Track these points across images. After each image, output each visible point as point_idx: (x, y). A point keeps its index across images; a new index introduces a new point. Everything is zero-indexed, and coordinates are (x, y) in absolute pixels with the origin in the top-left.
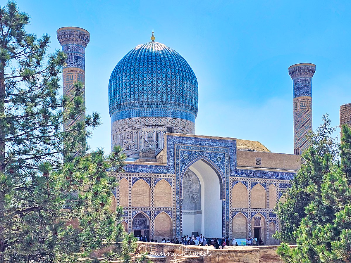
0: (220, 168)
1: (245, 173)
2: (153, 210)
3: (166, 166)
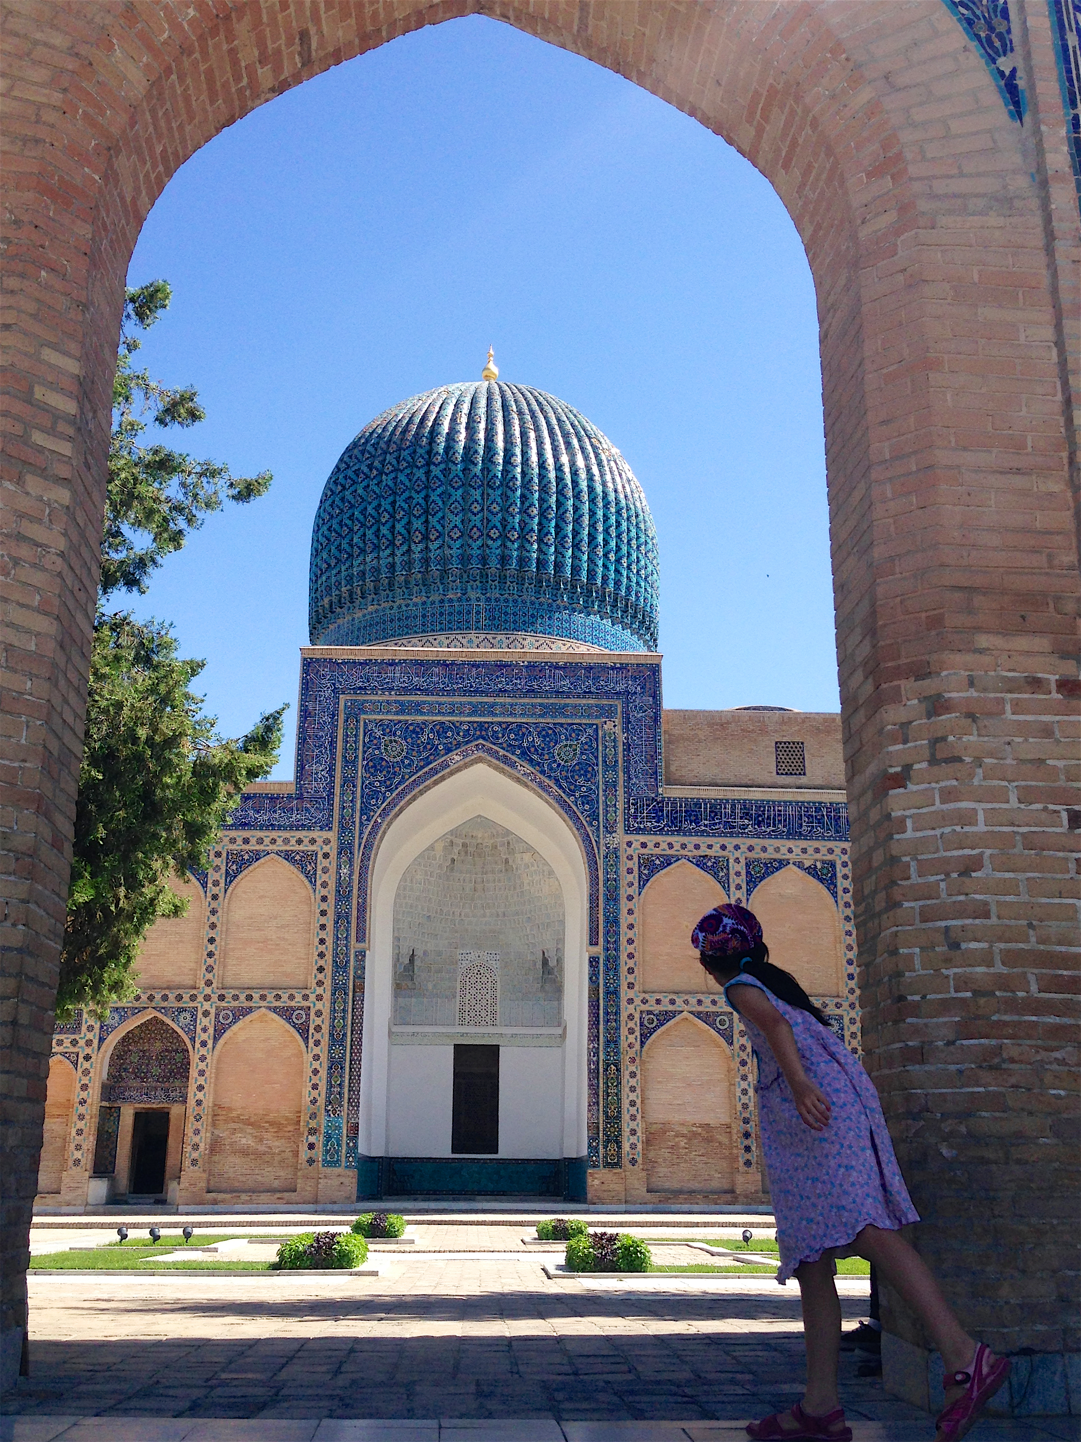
0: (569, 795)
1: (713, 815)
2: (207, 1006)
3: (290, 797)
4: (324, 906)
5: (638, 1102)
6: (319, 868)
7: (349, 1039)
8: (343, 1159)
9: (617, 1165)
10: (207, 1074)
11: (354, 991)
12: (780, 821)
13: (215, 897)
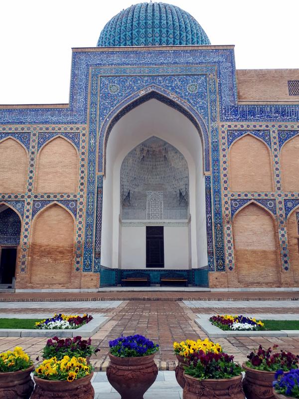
0: (194, 106)
1: (261, 112)
2: (29, 200)
3: (67, 110)
4: (83, 157)
5: (232, 241)
6: (81, 140)
7: (95, 215)
8: (93, 268)
9: (223, 270)
10: (29, 230)
11: (98, 194)
12: (293, 114)
13: (33, 153)
